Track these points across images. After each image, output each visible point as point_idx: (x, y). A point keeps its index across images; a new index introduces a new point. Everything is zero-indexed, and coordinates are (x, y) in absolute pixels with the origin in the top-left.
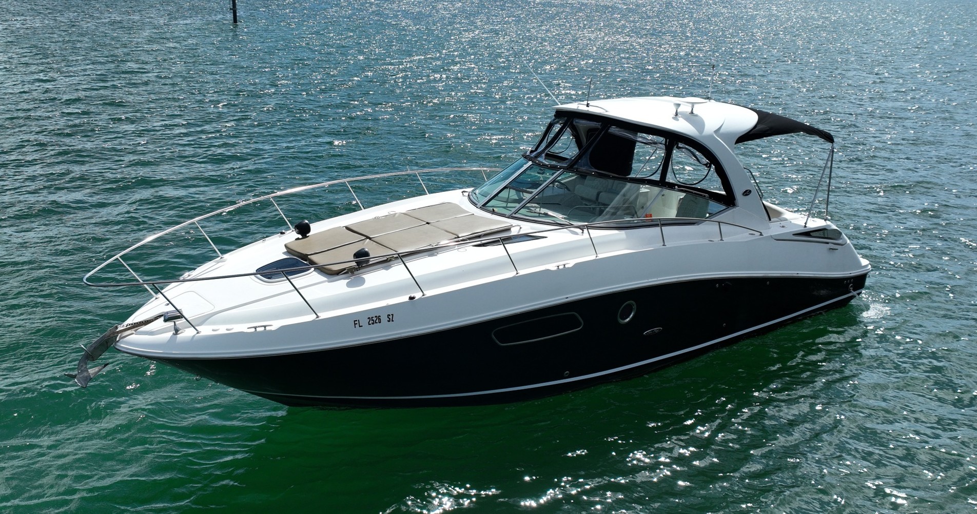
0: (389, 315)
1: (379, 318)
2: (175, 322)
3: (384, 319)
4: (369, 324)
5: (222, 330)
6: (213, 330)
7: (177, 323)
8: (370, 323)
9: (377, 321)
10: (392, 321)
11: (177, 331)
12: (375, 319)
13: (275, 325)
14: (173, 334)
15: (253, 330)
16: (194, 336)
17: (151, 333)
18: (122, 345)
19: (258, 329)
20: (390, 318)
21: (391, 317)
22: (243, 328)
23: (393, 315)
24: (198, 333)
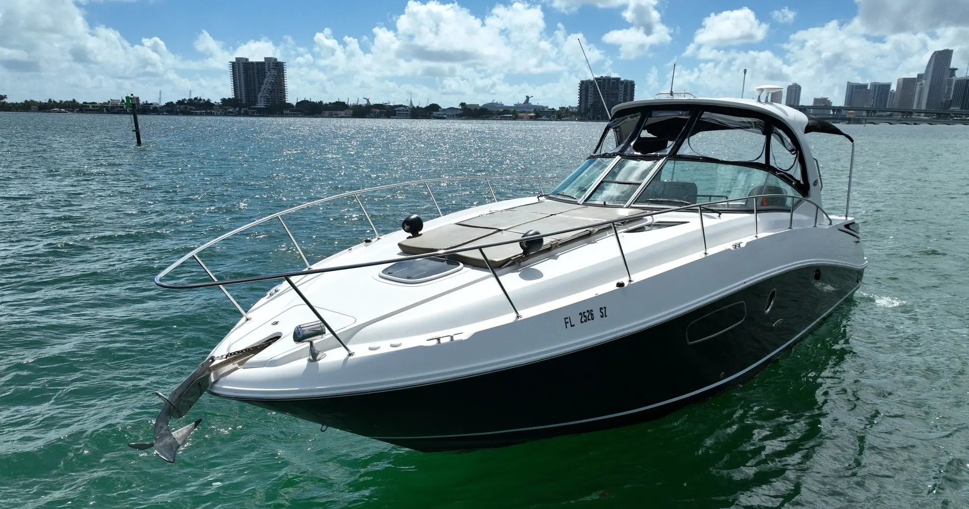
0: (601, 309)
1: (590, 312)
2: (311, 343)
3: (597, 314)
4: (582, 322)
5: (385, 347)
6: (371, 349)
7: (314, 342)
8: (583, 320)
9: (590, 317)
10: (606, 316)
11: (314, 355)
12: (587, 314)
13: (465, 332)
14: (309, 360)
15: (435, 342)
16: (346, 360)
17: (272, 363)
18: (224, 387)
19: (443, 341)
20: (603, 313)
21: (603, 311)
22: (422, 340)
23: (605, 308)
24: (350, 355)
